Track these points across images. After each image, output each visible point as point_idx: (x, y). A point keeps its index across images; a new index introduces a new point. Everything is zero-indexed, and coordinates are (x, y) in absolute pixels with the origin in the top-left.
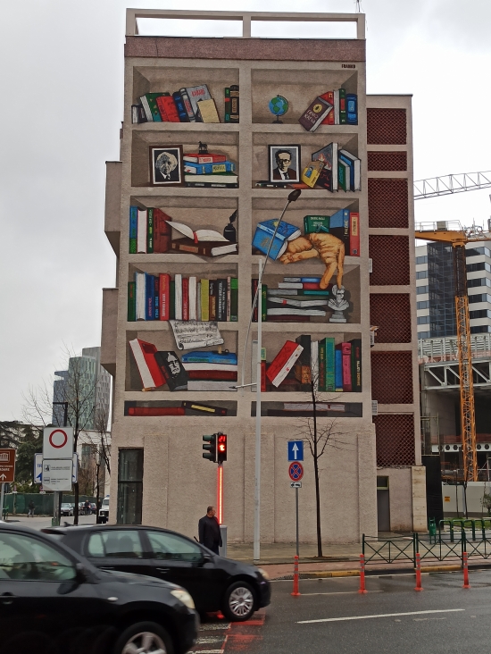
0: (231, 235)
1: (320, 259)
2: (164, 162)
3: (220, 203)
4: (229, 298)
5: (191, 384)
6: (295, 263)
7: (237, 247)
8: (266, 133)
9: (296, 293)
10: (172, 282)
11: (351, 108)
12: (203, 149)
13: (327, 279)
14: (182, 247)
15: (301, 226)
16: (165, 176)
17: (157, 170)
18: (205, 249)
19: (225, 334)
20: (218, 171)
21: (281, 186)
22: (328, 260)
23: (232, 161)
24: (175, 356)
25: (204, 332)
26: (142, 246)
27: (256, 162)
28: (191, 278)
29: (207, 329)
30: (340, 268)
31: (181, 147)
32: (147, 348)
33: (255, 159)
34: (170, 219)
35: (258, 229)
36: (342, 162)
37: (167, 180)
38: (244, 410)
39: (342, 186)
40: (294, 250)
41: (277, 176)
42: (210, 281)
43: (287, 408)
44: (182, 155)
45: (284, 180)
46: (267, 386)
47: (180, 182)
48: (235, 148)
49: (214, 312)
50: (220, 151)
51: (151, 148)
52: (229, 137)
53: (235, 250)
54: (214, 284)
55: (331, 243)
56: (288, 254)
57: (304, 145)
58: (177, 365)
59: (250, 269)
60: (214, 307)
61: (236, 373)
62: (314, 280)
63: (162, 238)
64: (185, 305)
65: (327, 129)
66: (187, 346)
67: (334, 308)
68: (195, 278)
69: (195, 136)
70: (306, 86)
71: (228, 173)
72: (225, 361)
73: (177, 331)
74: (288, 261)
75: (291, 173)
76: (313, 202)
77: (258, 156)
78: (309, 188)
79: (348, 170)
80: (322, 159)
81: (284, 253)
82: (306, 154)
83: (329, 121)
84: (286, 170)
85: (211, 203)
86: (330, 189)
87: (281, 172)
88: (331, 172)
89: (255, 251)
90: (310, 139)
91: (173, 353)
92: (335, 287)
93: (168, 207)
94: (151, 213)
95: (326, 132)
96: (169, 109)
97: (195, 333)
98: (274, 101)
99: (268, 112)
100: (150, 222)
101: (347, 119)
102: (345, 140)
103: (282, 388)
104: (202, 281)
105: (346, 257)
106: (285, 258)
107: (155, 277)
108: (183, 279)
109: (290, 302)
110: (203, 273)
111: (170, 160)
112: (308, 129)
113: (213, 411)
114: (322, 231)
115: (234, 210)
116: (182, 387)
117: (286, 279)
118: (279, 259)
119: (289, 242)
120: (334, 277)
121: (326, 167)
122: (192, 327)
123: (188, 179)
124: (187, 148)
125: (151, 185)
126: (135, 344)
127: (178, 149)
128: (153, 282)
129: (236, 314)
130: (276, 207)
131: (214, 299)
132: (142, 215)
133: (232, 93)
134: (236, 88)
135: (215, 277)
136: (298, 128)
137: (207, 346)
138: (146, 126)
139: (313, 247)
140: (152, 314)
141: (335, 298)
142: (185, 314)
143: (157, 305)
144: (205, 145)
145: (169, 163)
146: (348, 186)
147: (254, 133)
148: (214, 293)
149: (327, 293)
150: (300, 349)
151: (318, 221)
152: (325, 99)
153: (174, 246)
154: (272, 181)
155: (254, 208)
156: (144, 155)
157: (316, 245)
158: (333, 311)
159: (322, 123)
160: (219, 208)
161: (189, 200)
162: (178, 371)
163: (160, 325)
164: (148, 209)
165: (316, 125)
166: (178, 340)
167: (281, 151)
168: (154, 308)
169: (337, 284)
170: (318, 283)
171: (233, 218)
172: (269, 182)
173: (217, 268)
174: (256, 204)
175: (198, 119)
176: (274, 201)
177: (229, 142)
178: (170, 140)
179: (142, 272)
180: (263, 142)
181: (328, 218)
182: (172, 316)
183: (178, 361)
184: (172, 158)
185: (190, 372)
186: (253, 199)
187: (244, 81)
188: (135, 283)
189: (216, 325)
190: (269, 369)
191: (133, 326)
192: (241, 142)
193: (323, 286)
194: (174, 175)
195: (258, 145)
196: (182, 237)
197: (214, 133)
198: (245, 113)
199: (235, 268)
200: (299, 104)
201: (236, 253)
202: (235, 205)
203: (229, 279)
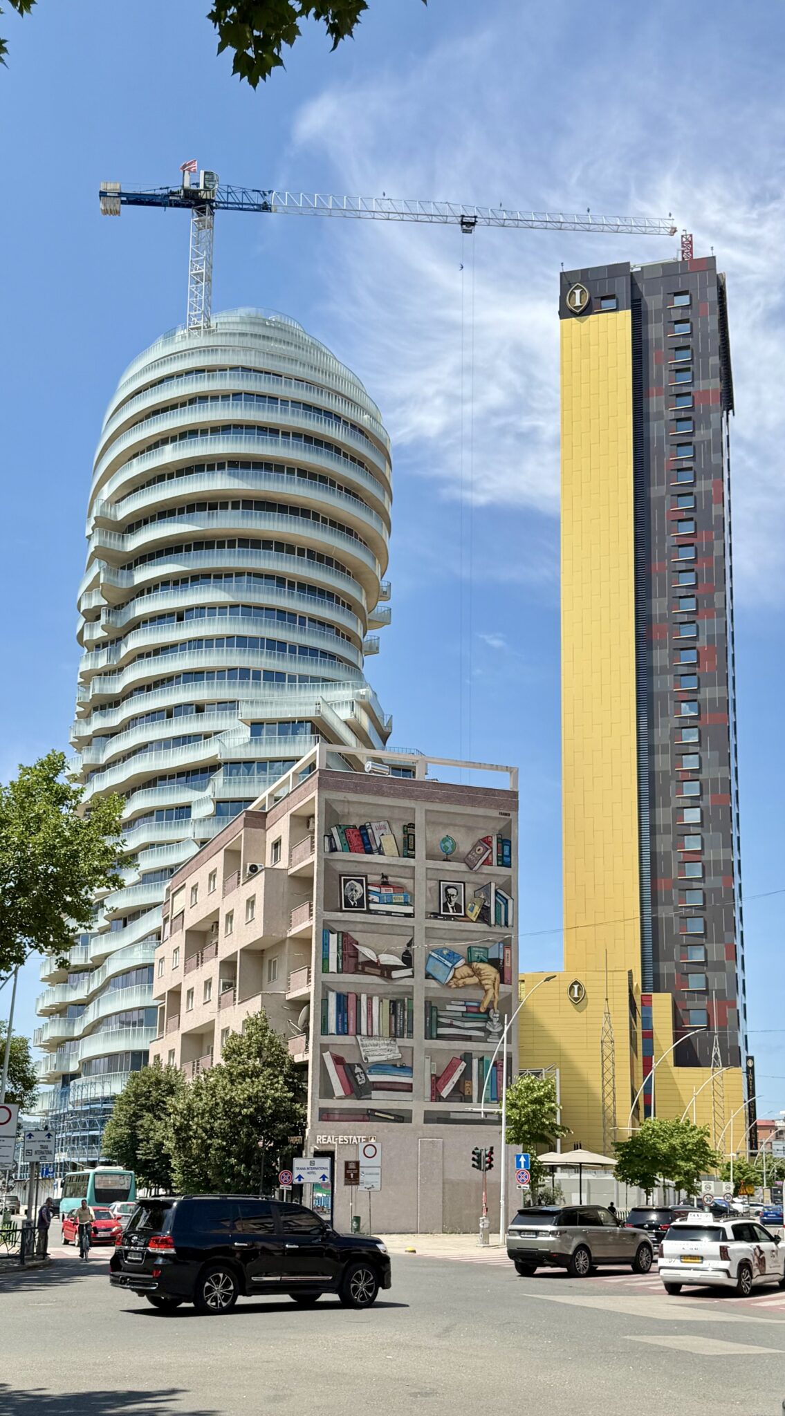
0: (408, 959)
1: (480, 985)
2: (352, 890)
3: (398, 931)
4: (406, 1017)
5: (375, 1094)
6: (461, 988)
7: (413, 972)
8: (438, 869)
9: (460, 1014)
10: (358, 1000)
11: (506, 853)
12: (385, 880)
13: (486, 1004)
14: (367, 969)
15: (465, 955)
16: (352, 903)
17: (346, 897)
18: (386, 971)
19: (402, 1049)
20: (397, 901)
21: (449, 918)
22: (486, 987)
23: (410, 893)
24: (362, 1069)
25: (386, 1047)
26: (333, 966)
27: (429, 894)
28: (374, 998)
29: (388, 1045)
30: (496, 995)
31: (366, 877)
32: (338, 1061)
33: (428, 892)
34: (357, 944)
35: (430, 955)
36: (499, 900)
37: (354, 907)
38: (418, 1118)
39: (497, 922)
40: (459, 977)
41: (446, 909)
42: (391, 1001)
43: (453, 1116)
44: (367, 884)
45: (451, 913)
46: (436, 1097)
47: (365, 909)
48: (412, 881)
49: (393, 1030)
50: (398, 883)
51: (340, 876)
52: (407, 870)
53: (411, 974)
54: (394, 1004)
55: (489, 972)
56: (455, 980)
57: (468, 883)
58: (363, 1076)
59: (424, 992)
60: (393, 1025)
61: (411, 1085)
62: (475, 1004)
63: (352, 960)
64: (370, 1021)
65: (486, 869)
66: (371, 1059)
67: (491, 1029)
68: (377, 998)
69: (378, 867)
70: (470, 829)
71: (406, 904)
72: (402, 1074)
73: (362, 1045)
74: (454, 986)
75: (457, 907)
76: (474, 934)
77: (430, 889)
78: (472, 921)
79: (503, 907)
80: (482, 897)
81: (451, 979)
82: (470, 891)
83: (487, 862)
84: (453, 904)
85: (391, 931)
86: (488, 923)
87: (450, 906)
88: (489, 908)
89: (428, 976)
90: (473, 877)
91: (359, 1065)
92: (492, 1010)
93: (355, 931)
94: (340, 936)
95: (486, 872)
96: (356, 841)
97: (378, 1047)
98: (444, 840)
99: (438, 850)
100: (340, 944)
101: (503, 861)
102: (501, 881)
103: (450, 1099)
104: (384, 1000)
105: (502, 985)
106: (452, 983)
107: (344, 996)
108: (368, 998)
109: (456, 1023)
110: (385, 994)
111: (357, 888)
112: (471, 869)
113: (393, 1118)
114: (482, 961)
115: (410, 938)
116: (368, 1096)
117: (453, 1002)
118: (447, 984)
119: (455, 969)
120: (492, 1002)
121: (486, 904)
122: (375, 1042)
123: (372, 906)
124: (371, 878)
125: (342, 911)
126: (327, 1056)
127: (364, 878)
128: (342, 999)
129: (412, 1032)
130: (445, 937)
131: (393, 1017)
132: (333, 938)
133: (409, 828)
134: (412, 826)
135: (395, 997)
136: (463, 867)
137: (388, 1060)
138: (337, 855)
139: (475, 974)
140: (343, 1030)
141: (492, 1021)
142: (370, 1030)
143: (346, 1021)
144: (386, 877)
145: (356, 891)
146: (503, 923)
147: (427, 868)
148: (393, 1011)
149: (485, 1016)
150: (463, 1064)
151: (479, 951)
152: (486, 841)
153: (360, 968)
154: (442, 913)
155: (427, 937)
156: (335, 882)
157: (477, 973)
158: (491, 1032)
159: (483, 864)
160: (398, 935)
161: (373, 927)
162: (364, 1082)
163: (348, 1040)
164: (338, 933)
165: (478, 865)
166: (363, 1054)
167: (449, 887)
168: (343, 1024)
169: (493, 1008)
170: (478, 1007)
171: (409, 945)
172: (440, 914)
173: (396, 990)
174: (429, 933)
175: (381, 853)
176: (444, 931)
177: (407, 876)
178: (356, 870)
179: (333, 991)
180: (434, 877)
181: (487, 949)
182: (358, 1032)
183: (364, 1072)
184: (358, 886)
185: (373, 1082)
186: (426, 928)
187: (419, 820)
188: (327, 1000)
189: (395, 1041)
190: (437, 1082)
191: (326, 1039)
192: (417, 876)
193: (482, 1010)
194: (360, 903)
195: (431, 879)
196: (366, 960)
197: (394, 865)
198: (420, 851)
199: (411, 990)
200: (465, 846)
201: (412, 976)
202: (412, 933)
203: (406, 999)
